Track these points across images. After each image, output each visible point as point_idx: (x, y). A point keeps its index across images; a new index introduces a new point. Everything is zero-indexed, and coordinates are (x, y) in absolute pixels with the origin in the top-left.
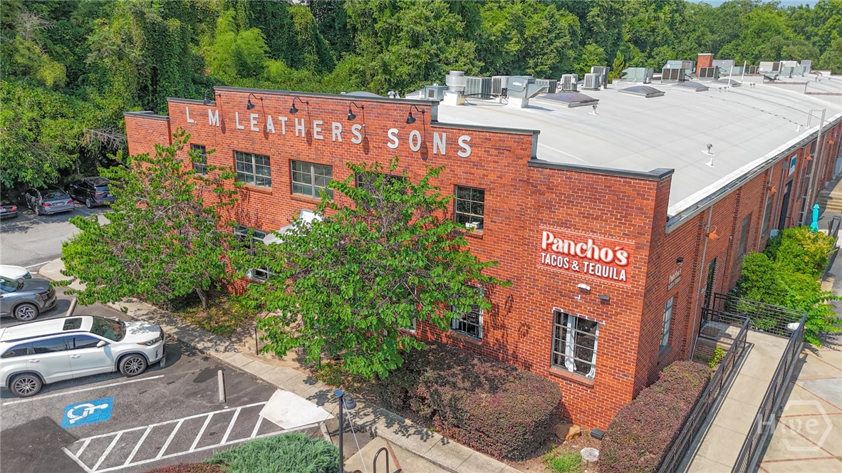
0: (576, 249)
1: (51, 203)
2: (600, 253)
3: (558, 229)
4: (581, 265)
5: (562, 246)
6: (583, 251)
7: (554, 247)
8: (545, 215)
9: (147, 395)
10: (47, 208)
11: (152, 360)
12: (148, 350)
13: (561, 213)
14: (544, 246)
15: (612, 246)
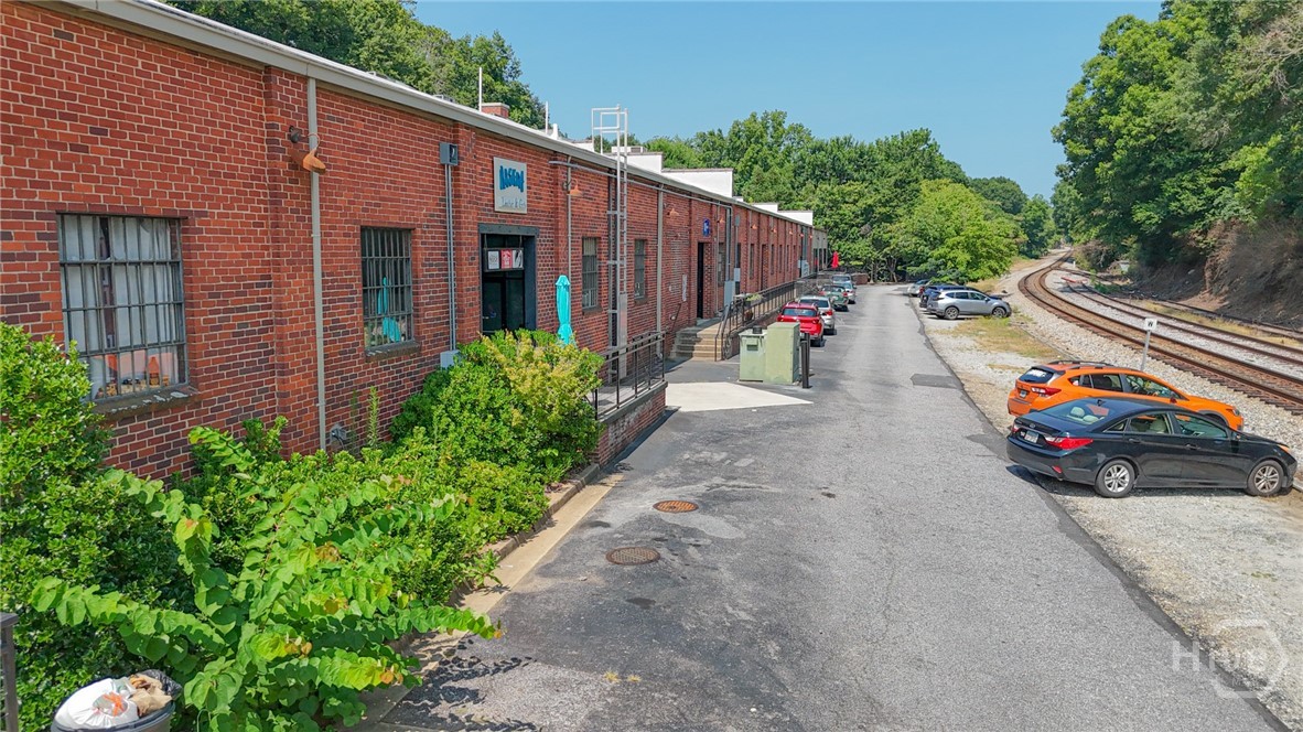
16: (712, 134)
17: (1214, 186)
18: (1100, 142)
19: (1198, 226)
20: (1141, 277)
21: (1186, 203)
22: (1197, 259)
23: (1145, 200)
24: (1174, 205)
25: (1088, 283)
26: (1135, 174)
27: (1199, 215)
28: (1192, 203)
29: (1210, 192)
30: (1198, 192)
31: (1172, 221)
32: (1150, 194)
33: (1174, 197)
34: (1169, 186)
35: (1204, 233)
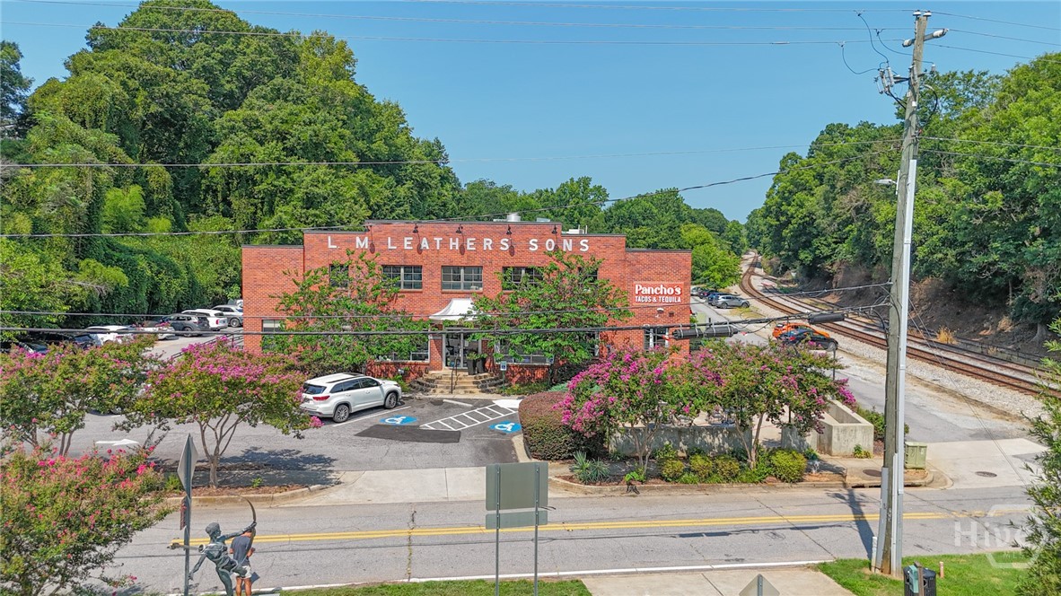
0: (654, 291)
2: (667, 291)
3: (644, 282)
4: (657, 299)
5: (647, 291)
6: (658, 291)
7: (642, 292)
8: (637, 276)
13: (645, 274)
14: (637, 292)
15: (673, 286)
16: (547, 191)
17: (836, 243)
18: (783, 219)
19: (829, 262)
20: (803, 282)
21: (823, 251)
22: (830, 277)
23: (804, 249)
24: (817, 252)
25: (775, 286)
26: (800, 235)
27: (829, 257)
28: (826, 251)
29: (833, 246)
30: (829, 245)
31: (817, 259)
32: (807, 245)
33: (817, 248)
34: (815, 242)
35: (832, 265)
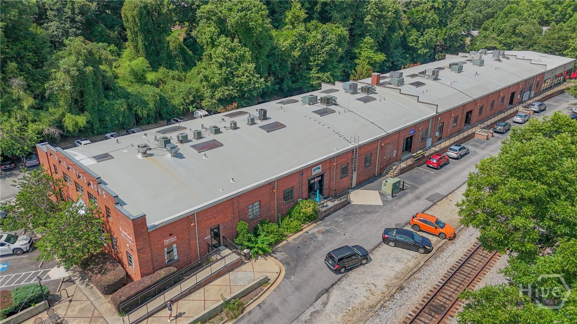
1: (28, 162)
9: (19, 263)
10: (27, 164)
11: (25, 250)
12: (22, 247)
